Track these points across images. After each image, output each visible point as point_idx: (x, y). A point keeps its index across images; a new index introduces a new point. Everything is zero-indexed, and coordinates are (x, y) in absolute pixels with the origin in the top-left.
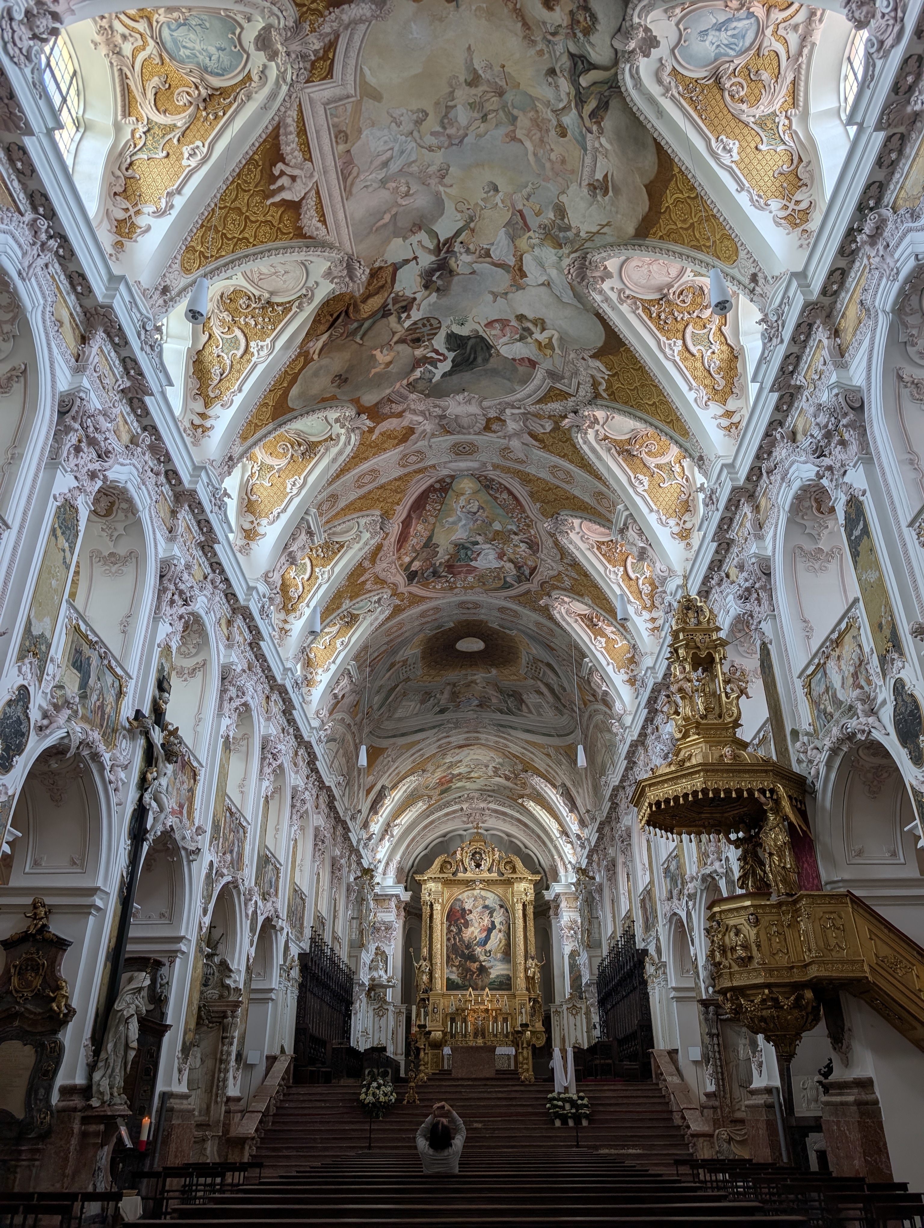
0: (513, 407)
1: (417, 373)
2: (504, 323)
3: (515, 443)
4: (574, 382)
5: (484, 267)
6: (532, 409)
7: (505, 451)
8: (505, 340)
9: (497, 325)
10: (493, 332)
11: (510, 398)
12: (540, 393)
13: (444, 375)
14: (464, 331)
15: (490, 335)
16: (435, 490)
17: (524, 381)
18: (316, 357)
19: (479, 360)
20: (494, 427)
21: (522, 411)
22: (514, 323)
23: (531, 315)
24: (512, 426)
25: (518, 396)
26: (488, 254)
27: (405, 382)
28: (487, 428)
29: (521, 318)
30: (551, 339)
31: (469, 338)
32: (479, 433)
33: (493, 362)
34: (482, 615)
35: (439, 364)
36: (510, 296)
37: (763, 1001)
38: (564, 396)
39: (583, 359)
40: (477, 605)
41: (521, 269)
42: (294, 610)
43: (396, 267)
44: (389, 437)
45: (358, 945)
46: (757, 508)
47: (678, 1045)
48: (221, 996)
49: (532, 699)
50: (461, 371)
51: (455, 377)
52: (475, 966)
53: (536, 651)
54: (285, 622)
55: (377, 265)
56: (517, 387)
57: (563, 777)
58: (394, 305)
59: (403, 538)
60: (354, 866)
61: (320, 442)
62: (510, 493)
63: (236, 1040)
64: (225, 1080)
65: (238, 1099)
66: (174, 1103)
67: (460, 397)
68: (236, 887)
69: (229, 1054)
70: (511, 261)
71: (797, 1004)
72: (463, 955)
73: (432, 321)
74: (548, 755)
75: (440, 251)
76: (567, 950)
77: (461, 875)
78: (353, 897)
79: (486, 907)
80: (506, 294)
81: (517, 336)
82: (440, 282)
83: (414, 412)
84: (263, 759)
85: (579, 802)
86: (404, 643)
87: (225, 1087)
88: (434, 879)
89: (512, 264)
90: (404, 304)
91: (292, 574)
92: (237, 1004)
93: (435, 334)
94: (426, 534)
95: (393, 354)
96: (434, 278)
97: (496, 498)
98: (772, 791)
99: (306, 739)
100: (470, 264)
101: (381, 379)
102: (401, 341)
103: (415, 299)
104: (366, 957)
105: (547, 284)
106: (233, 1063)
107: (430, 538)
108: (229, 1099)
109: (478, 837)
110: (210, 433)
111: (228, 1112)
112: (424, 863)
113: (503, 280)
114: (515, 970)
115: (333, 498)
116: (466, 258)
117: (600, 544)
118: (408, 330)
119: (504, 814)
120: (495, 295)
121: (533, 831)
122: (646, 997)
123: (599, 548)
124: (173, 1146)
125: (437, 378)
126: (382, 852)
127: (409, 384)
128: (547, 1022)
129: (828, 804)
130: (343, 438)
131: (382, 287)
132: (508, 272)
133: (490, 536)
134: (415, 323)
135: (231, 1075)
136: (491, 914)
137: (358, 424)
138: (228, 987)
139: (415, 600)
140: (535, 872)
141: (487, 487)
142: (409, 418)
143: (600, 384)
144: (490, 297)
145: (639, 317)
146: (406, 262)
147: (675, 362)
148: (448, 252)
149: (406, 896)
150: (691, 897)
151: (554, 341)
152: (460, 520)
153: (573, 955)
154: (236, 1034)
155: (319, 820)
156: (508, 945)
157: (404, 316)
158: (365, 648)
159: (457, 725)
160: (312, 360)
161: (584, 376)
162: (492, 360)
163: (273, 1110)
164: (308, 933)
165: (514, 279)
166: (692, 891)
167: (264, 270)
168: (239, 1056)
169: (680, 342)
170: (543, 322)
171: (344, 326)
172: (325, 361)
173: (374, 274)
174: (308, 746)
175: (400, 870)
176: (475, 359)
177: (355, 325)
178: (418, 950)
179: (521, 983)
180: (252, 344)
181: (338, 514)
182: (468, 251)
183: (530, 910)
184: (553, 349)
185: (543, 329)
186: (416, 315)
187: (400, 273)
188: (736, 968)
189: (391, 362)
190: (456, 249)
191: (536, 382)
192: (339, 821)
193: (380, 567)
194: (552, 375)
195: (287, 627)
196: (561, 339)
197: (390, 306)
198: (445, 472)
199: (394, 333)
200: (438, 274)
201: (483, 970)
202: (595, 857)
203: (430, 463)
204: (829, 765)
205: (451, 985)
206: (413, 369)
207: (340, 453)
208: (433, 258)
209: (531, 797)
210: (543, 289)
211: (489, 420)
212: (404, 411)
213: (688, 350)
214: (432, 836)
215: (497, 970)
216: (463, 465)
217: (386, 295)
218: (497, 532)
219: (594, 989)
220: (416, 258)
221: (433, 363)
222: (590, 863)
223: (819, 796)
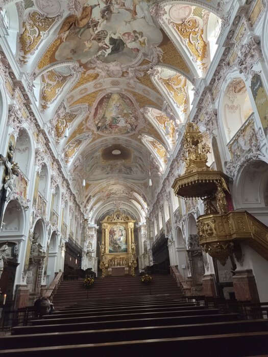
0: (131, 67)
1: (100, 53)
2: (129, 34)
3: (132, 81)
4: (152, 57)
5: (122, 10)
6: (137, 68)
7: (128, 84)
8: (129, 41)
9: (127, 35)
10: (125, 38)
11: (130, 64)
12: (140, 62)
13: (109, 54)
14: (115, 37)
15: (124, 39)
16: (106, 98)
17: (135, 57)
18: (64, 40)
19: (120, 49)
20: (125, 75)
21: (134, 69)
22: (132, 34)
23: (138, 31)
24: (131, 74)
25: (133, 63)
26: (124, 5)
27: (96, 56)
28: (123, 75)
29: (135, 32)
30: (144, 40)
31: (117, 40)
32: (120, 77)
33: (125, 50)
34: (120, 142)
35: (107, 50)
36: (131, 23)
37: (217, 247)
38: (148, 62)
39: (155, 47)
40: (119, 139)
41: (135, 12)
42: (60, 136)
43: (92, 8)
44: (90, 76)
45: (83, 241)
46: (212, 94)
47: (178, 264)
48: (39, 255)
49: (134, 169)
50: (114, 53)
51: (112, 55)
52: (117, 246)
53: (136, 153)
54: (58, 140)
55: (85, 5)
56: (133, 60)
57: (143, 192)
58: (91, 23)
59: (95, 115)
60: (82, 218)
61: (67, 76)
62: (130, 100)
63: (44, 268)
64: (40, 280)
65: (45, 286)
66: (22, 288)
67: (114, 63)
68: (43, 221)
69: (42, 272)
70: (132, 8)
71: (228, 248)
72: (114, 243)
73: (105, 32)
74: (139, 186)
75: (107, 2)
76: (143, 241)
77: (113, 221)
78: (82, 227)
79: (120, 230)
80: (130, 22)
81: (133, 40)
82: (107, 16)
83: (99, 68)
84: (52, 182)
85: (147, 199)
86: (97, 150)
87: (40, 282)
88: (106, 223)
89: (132, 9)
90: (95, 23)
91: (60, 125)
92: (44, 257)
93: (106, 37)
94: (103, 114)
95: (91, 44)
96: (105, 14)
97: (125, 102)
98: (220, 180)
99: (66, 178)
100: (118, 9)
101: (87, 54)
102: (94, 39)
103: (99, 22)
104: (86, 244)
105: (144, 18)
106: (43, 275)
107: (104, 115)
108: (42, 286)
109: (118, 211)
110: (27, 63)
111: (42, 290)
112: (103, 218)
113: (129, 15)
114: (129, 247)
115: (72, 97)
116: (116, 6)
117: (157, 117)
118: (96, 35)
119: (125, 204)
120: (126, 22)
121: (133, 208)
122: (168, 252)
123: (157, 118)
124: (21, 302)
125: (106, 55)
126: (91, 215)
127: (97, 57)
128: (137, 260)
129: (237, 185)
130: (75, 75)
131: (87, 15)
132: (131, 12)
133: (123, 115)
134: (99, 32)
135: (42, 278)
136: (122, 232)
137: (80, 70)
138: (41, 252)
139: (100, 136)
140: (134, 220)
141: (122, 98)
142: (97, 70)
143: (160, 57)
144: (125, 23)
145: (175, 29)
146: (96, 6)
147: (186, 46)
148: (110, 3)
149: (97, 227)
150: (184, 221)
151: (146, 41)
152: (113, 109)
153: (145, 242)
154: (44, 266)
155: (71, 204)
156: (126, 240)
157: (95, 28)
158: (84, 151)
159: (112, 178)
160: (63, 42)
161: (155, 55)
162: (125, 49)
163: (57, 288)
164: (68, 236)
165: (133, 16)
166: (184, 219)
167: (44, 4)
168: (45, 273)
169: (188, 39)
170: (142, 33)
171: (74, 29)
172: (68, 43)
173: (85, 9)
174: (67, 180)
175: (96, 220)
176: (119, 48)
177: (78, 30)
178: (101, 242)
179: (130, 250)
180: (41, 32)
181: (73, 103)
182: (117, 3)
183: (133, 230)
184: (145, 44)
185: (142, 36)
186: (99, 29)
187: (93, 10)
188: (207, 236)
189: (90, 47)
190: (113, 2)
191: (139, 57)
192: (77, 205)
193: (88, 124)
194: (145, 54)
195: (58, 141)
196: (148, 40)
197: (90, 24)
198: (109, 92)
199: (92, 35)
200: (107, 12)
201: (119, 247)
202: (152, 214)
203: (105, 88)
204: (238, 172)
205: (110, 251)
206: (98, 51)
207: (74, 81)
208: (105, 5)
209: (133, 199)
210: (143, 19)
211: (123, 72)
212: (95, 67)
213: (190, 42)
214: (105, 211)
215: (123, 247)
216: (115, 89)
217: (89, 19)
218: (125, 114)
219: (151, 251)
220: (99, 4)
221: (105, 49)
222: (150, 216)
223: (234, 182)
